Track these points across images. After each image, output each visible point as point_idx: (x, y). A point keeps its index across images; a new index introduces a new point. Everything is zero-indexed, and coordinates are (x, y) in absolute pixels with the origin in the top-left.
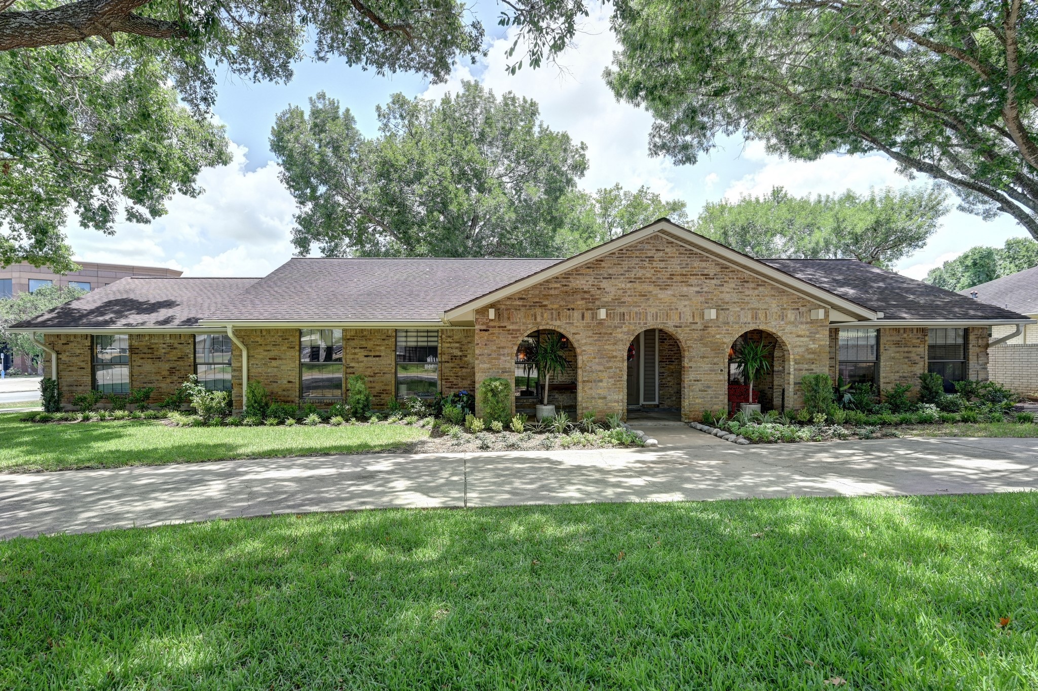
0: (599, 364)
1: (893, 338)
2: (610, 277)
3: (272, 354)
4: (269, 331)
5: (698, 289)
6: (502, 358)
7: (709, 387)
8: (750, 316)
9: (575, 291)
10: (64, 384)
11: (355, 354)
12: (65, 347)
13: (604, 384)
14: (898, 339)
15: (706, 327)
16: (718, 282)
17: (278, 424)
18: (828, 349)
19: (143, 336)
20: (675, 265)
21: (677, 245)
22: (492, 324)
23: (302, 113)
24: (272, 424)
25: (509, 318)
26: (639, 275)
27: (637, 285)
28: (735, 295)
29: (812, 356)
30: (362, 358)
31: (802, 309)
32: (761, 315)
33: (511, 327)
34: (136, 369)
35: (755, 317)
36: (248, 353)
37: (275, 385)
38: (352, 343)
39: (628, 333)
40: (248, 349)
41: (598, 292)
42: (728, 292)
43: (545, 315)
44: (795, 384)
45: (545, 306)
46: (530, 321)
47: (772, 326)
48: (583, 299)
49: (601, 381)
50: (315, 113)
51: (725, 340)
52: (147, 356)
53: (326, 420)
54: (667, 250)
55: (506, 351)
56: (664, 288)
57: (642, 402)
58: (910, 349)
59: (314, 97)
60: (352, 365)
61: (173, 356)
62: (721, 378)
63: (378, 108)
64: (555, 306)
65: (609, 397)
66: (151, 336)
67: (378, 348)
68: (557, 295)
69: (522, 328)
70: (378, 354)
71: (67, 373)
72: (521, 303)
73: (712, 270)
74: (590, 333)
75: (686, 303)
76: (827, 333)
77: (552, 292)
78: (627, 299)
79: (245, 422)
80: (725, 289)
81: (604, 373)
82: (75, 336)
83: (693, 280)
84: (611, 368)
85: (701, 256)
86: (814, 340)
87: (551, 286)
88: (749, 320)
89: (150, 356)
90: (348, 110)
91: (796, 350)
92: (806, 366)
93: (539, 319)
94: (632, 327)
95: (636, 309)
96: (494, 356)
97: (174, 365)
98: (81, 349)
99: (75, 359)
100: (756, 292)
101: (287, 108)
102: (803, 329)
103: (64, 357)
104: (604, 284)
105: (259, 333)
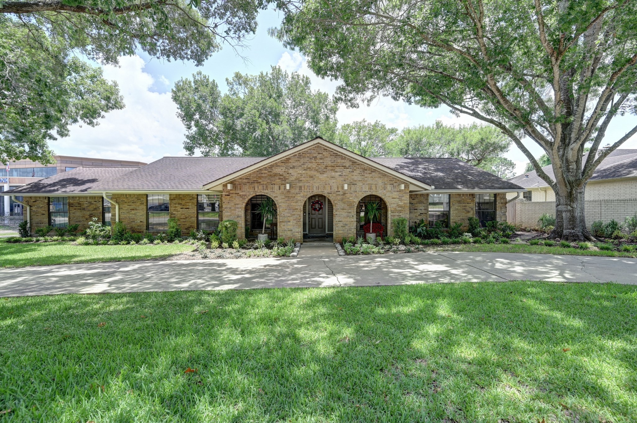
0: (288, 213)
1: (457, 199)
2: (293, 167)
3: (132, 207)
4: (130, 195)
5: (340, 174)
6: (237, 209)
7: (346, 225)
8: (368, 188)
9: (276, 175)
10: (34, 222)
11: (175, 207)
12: (34, 203)
13: (291, 223)
14: (460, 199)
15: (344, 194)
16: (351, 170)
17: (127, 244)
18: (408, 205)
19: (76, 197)
20: (328, 161)
21: (329, 151)
22: (231, 192)
23: (190, 82)
24: (123, 244)
25: (240, 189)
26: (309, 166)
27: (308, 172)
28: (359, 177)
29: (400, 209)
30: (179, 209)
31: (395, 184)
32: (374, 187)
33: (241, 194)
34: (72, 215)
35: (370, 188)
36: (119, 207)
37: (133, 223)
38: (174, 201)
39: (303, 197)
40: (119, 205)
41: (288, 175)
42: (356, 176)
43: (260, 187)
44: (391, 223)
45: (260, 182)
46: (252, 190)
47: (380, 193)
48: (279, 179)
49: (289, 222)
50: (196, 82)
51: (354, 200)
52: (77, 208)
53: (152, 241)
54: (324, 153)
55: (239, 206)
56: (322, 173)
57: (327, 232)
58: (466, 205)
59: (195, 74)
60: (174, 213)
61: (91, 208)
62: (353, 220)
63: (227, 80)
64: (265, 183)
65: (293, 230)
66: (80, 197)
67: (188, 204)
68: (266, 177)
69: (247, 194)
70: (187, 207)
71: (35, 217)
72: (247, 181)
73: (348, 164)
74: (283, 197)
75: (334, 181)
76: (408, 196)
77: (263, 175)
78: (302, 179)
79: (109, 243)
80: (354, 174)
81: (291, 218)
82: (40, 197)
83: (337, 169)
84: (294, 215)
85: (342, 156)
86: (401, 200)
87: (262, 172)
88: (367, 190)
89: (79, 208)
90: (214, 81)
91: (392, 205)
92: (397, 214)
93: (256, 189)
94: (306, 194)
95: (308, 184)
96: (232, 208)
97: (92, 213)
98: (43, 204)
99: (39, 210)
100: (371, 175)
101: (180, 79)
102: (395, 195)
103: (34, 209)
104: (291, 171)
105: (125, 196)
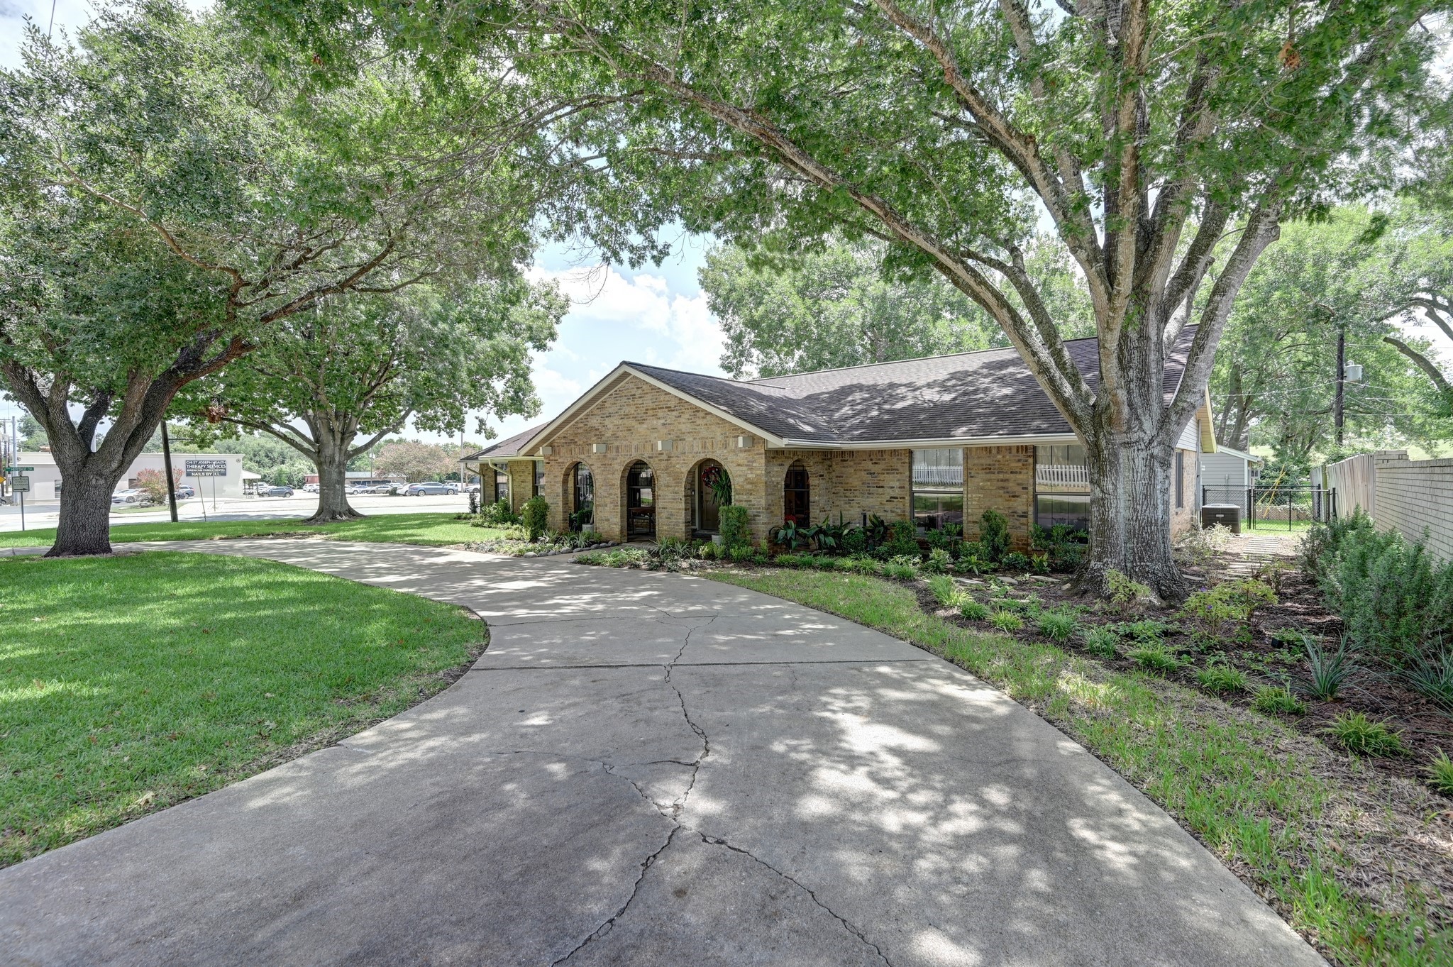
0: (606, 491)
1: (983, 461)
2: (610, 415)
3: (522, 478)
4: (520, 462)
6: (557, 485)
7: (672, 515)
8: (701, 446)
10: (486, 496)
12: (486, 472)
13: (609, 509)
14: (989, 461)
15: (669, 458)
18: (764, 479)
20: (649, 400)
22: (551, 458)
25: (559, 453)
26: (627, 412)
27: (625, 421)
29: (749, 487)
32: (710, 446)
33: (560, 461)
35: (704, 447)
39: (620, 464)
40: (512, 475)
41: (603, 429)
42: (685, 424)
43: (576, 450)
45: (576, 442)
46: (569, 455)
47: (718, 456)
48: (595, 436)
49: (606, 505)
51: (682, 470)
55: (558, 479)
56: (642, 422)
58: (1007, 476)
62: (681, 506)
64: (582, 443)
65: (611, 520)
68: (582, 434)
69: (565, 461)
71: (487, 489)
72: (564, 441)
74: (600, 464)
75: (657, 435)
76: (763, 461)
77: (579, 431)
78: (619, 434)
80: (682, 420)
81: (609, 500)
83: (660, 414)
84: (611, 494)
86: (751, 469)
87: (579, 425)
88: (700, 449)
91: (737, 480)
92: (745, 497)
93: (573, 454)
94: (623, 460)
95: (625, 443)
96: (552, 483)
99: (490, 480)
100: (705, 423)
102: (742, 457)
104: (607, 422)
105: (517, 463)
